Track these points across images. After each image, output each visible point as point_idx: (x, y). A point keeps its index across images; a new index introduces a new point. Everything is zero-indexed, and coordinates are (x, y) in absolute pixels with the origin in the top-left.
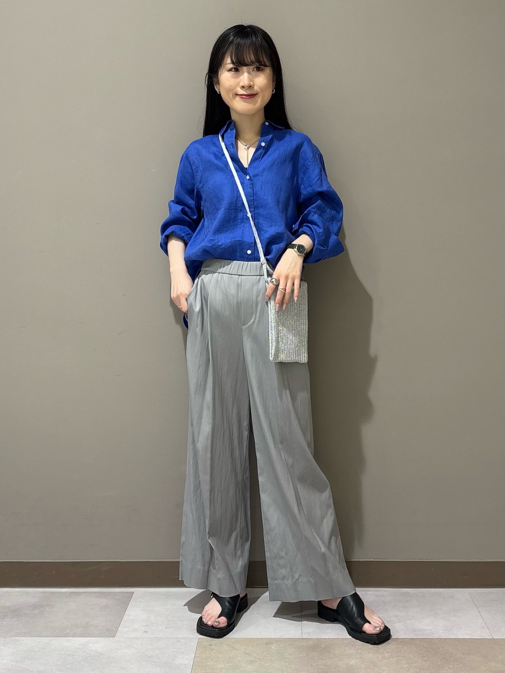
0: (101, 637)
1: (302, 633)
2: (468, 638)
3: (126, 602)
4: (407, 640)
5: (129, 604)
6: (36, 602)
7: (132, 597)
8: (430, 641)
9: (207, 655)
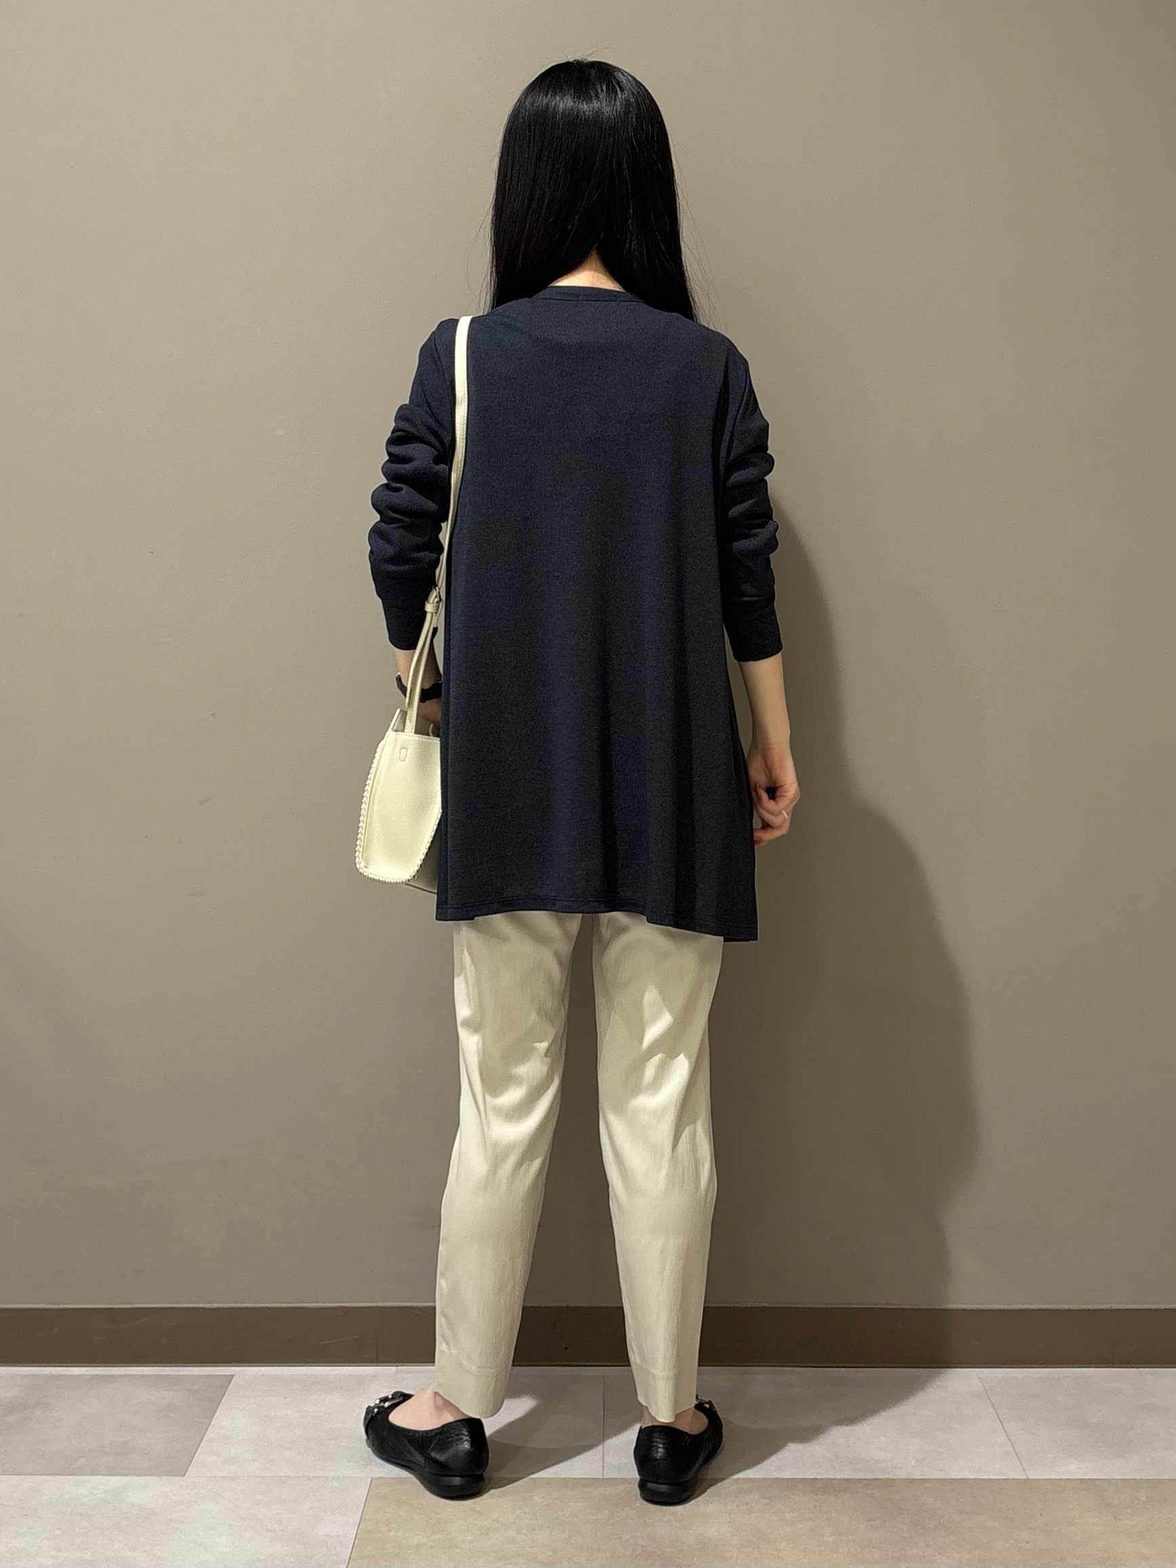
0: (155, 1475)
1: (603, 1467)
2: (972, 1477)
3: (214, 1397)
4: (836, 1481)
5: (220, 1402)
6: (15, 1397)
7: (227, 1387)
8: (889, 1483)
9: (388, 1515)
